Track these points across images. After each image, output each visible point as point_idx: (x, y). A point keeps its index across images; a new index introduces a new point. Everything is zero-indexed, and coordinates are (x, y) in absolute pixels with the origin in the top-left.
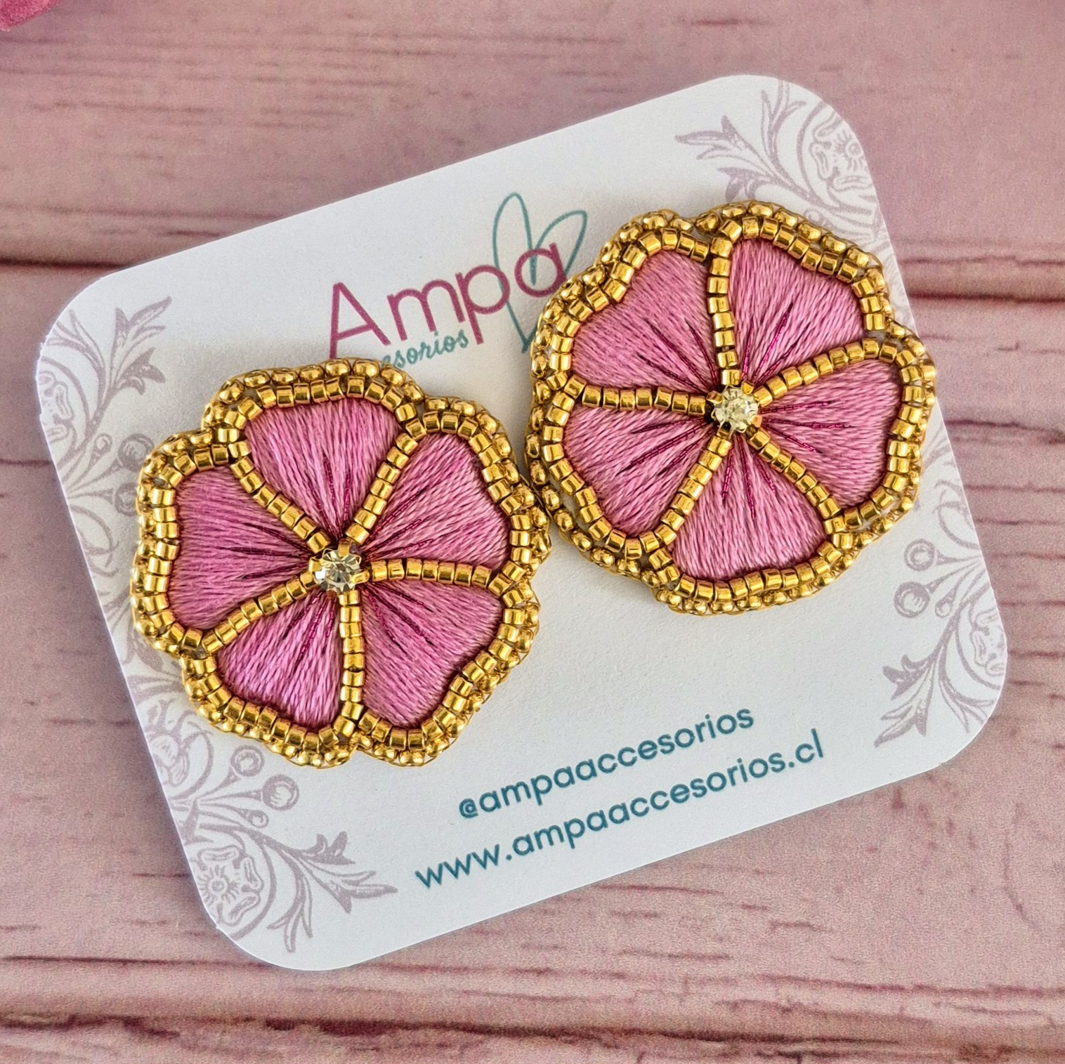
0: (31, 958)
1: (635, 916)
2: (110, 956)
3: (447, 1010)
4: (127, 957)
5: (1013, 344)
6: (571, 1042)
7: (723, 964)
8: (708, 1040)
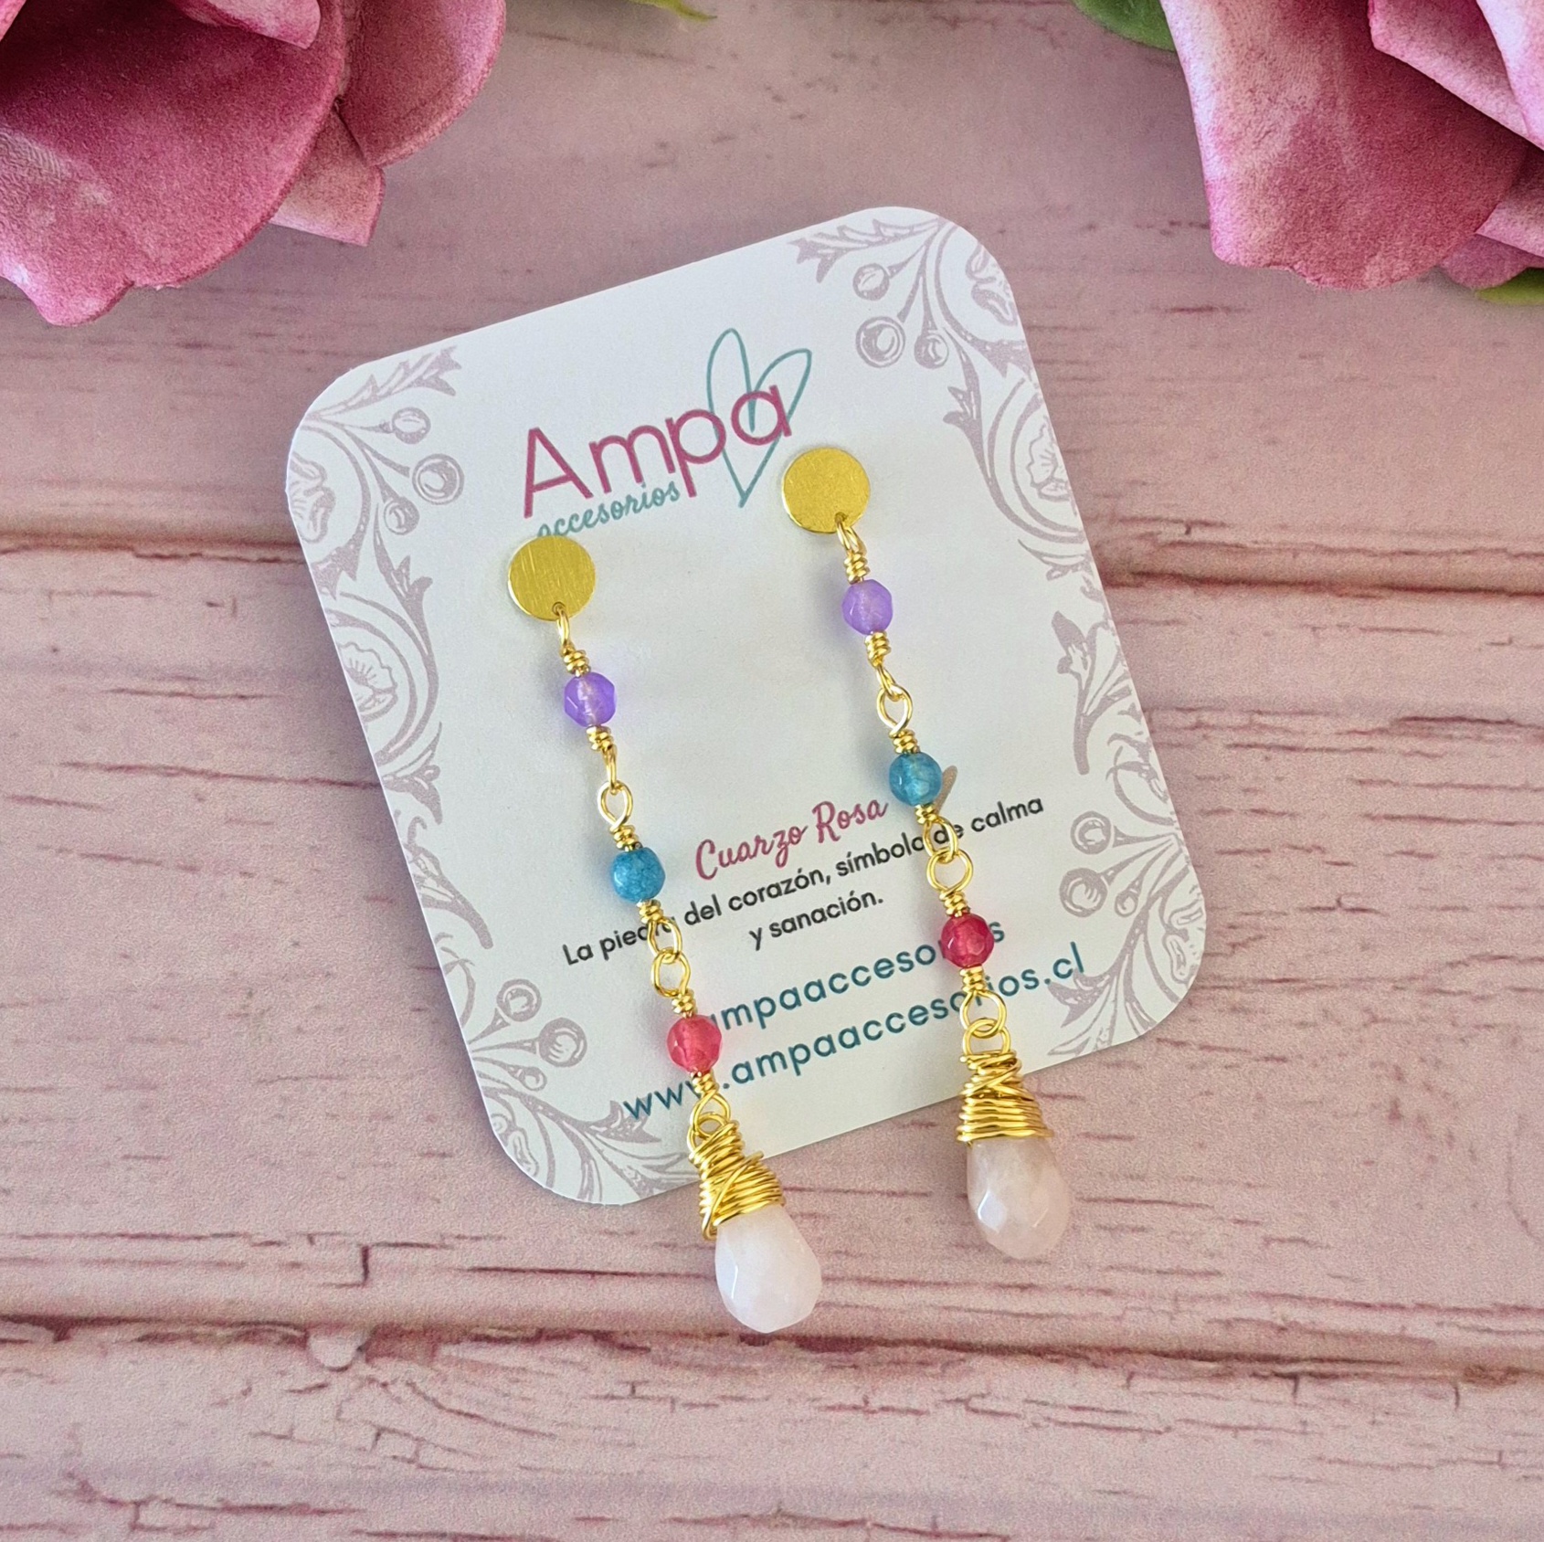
0: (497, 1269)
1: (1122, 1230)
2: (578, 1267)
3: (926, 1326)
4: (596, 1268)
5: (1505, 639)
6: (1057, 1361)
7: (1215, 1281)
8: (1201, 1359)
